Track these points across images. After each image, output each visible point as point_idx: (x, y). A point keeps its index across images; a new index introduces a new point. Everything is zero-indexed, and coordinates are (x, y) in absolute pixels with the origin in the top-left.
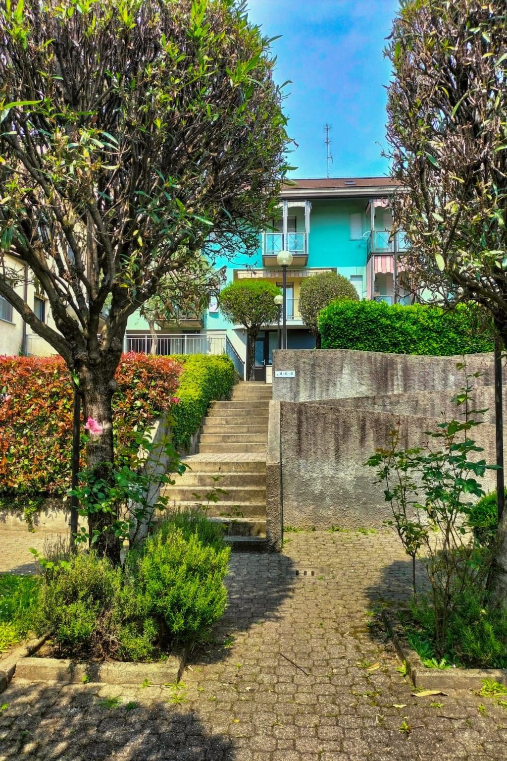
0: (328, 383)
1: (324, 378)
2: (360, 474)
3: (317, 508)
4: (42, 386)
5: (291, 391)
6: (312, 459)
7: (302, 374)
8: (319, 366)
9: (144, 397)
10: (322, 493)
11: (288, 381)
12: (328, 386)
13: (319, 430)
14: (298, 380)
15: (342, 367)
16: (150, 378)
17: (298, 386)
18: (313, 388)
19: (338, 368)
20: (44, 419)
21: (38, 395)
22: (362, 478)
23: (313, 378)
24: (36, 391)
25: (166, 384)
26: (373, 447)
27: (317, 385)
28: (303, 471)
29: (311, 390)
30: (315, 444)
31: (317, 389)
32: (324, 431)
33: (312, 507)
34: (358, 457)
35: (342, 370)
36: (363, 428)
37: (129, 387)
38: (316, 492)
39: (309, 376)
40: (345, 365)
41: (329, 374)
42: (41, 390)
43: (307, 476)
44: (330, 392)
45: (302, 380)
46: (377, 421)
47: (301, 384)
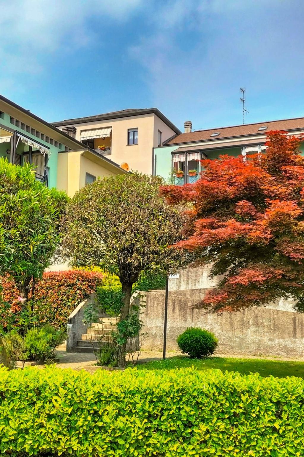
0: (195, 281)
1: (193, 278)
2: (172, 325)
3: (154, 340)
4: (43, 284)
5: (177, 285)
6: (152, 318)
7: (182, 276)
8: (191, 272)
9: (80, 289)
10: (155, 334)
11: (176, 280)
12: (195, 283)
13: (155, 305)
14: (180, 280)
15: (203, 272)
16: (83, 281)
17: (180, 282)
18: (188, 284)
19: (200, 273)
20: (44, 298)
21: (42, 288)
22: (173, 327)
23: (188, 278)
24: (41, 286)
25: (90, 284)
26: (178, 313)
27: (190, 282)
28: (148, 323)
29: (187, 285)
30: (153, 311)
31: (190, 284)
32: (158, 305)
33: (151, 340)
34: (171, 318)
35: (202, 274)
36: (174, 304)
37: (75, 285)
38: (153, 333)
39: (186, 277)
40: (204, 271)
41: (196, 276)
42: (43, 286)
43: (150, 326)
44: (196, 286)
45: (182, 279)
46: (180, 301)
47: (182, 282)
